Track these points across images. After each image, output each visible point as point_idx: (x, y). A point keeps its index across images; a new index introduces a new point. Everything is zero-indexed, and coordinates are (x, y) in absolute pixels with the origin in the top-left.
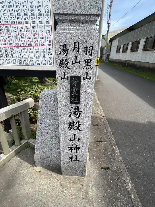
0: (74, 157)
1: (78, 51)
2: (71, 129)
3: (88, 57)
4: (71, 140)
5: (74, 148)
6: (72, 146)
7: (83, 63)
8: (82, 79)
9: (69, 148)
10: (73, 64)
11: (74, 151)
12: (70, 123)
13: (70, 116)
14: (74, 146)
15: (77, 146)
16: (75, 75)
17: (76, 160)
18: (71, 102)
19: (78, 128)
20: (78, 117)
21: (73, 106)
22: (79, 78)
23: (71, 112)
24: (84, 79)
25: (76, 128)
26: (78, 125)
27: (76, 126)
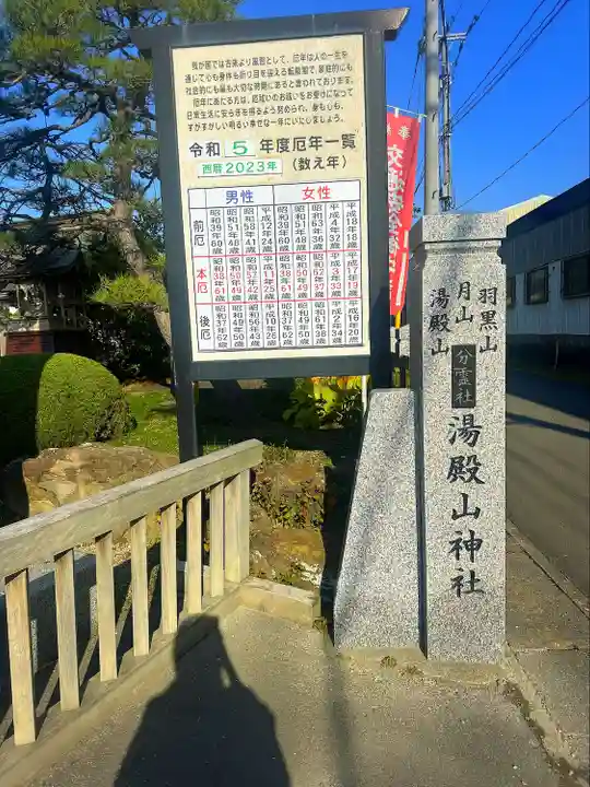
0: (467, 578)
1: (468, 298)
2: (454, 480)
3: (488, 307)
4: (455, 516)
5: (465, 542)
6: (456, 537)
7: (478, 320)
8: (478, 349)
9: (451, 543)
10: (457, 321)
11: (464, 553)
12: (453, 460)
13: (452, 441)
14: (466, 536)
15: (472, 533)
16: (462, 342)
17: (472, 590)
18: (456, 405)
19: (474, 476)
20: (473, 444)
21: (460, 412)
22: (472, 348)
23: (454, 429)
24: (482, 351)
25: (467, 476)
26: (472, 465)
27: (469, 470)
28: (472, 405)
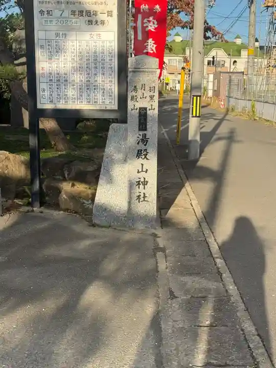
0: (142, 196)
1: (144, 90)
2: (139, 158)
3: (152, 94)
4: (138, 172)
5: (142, 182)
6: (139, 180)
7: (148, 98)
8: (148, 109)
9: (137, 182)
10: (141, 98)
11: (141, 186)
12: (138, 151)
13: (138, 143)
14: (142, 180)
15: (144, 178)
16: (142, 106)
17: (144, 200)
18: (140, 130)
19: (145, 157)
20: (145, 145)
21: (141, 133)
22: (146, 109)
23: (139, 139)
24: (149, 110)
25: (143, 157)
26: (145, 153)
27: (144, 155)
28: (146, 130)
